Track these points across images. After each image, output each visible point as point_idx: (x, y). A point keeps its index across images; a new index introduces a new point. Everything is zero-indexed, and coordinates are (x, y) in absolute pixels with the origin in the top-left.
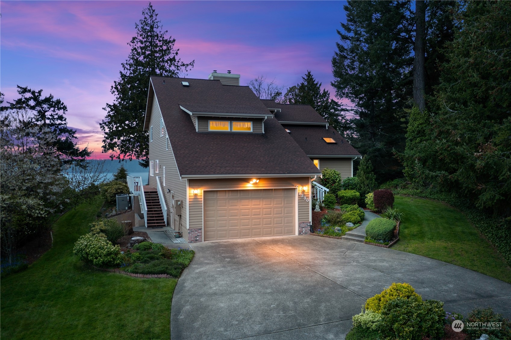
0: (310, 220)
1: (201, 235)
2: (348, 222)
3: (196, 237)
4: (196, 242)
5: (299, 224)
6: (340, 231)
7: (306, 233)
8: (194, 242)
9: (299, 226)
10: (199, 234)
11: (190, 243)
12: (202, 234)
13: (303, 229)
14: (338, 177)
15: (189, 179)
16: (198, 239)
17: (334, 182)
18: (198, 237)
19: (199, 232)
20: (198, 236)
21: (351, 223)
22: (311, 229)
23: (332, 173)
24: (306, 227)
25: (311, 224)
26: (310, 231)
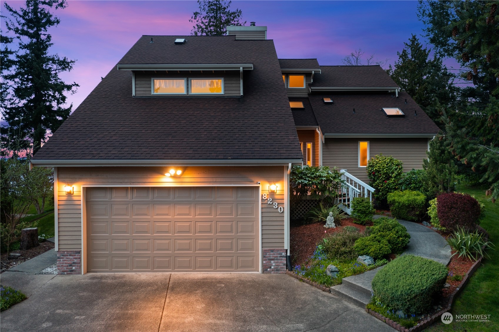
0: (287, 245)
1: (80, 263)
2: (361, 255)
3: (70, 266)
4: (72, 274)
5: (264, 252)
6: (336, 273)
7: (278, 270)
8: (68, 274)
9: (264, 257)
10: (75, 261)
11: (62, 274)
12: (81, 261)
13: (272, 262)
14: (396, 169)
15: (58, 167)
16: (74, 268)
17: (388, 178)
18: (74, 266)
19: (76, 257)
20: (74, 263)
21: (368, 257)
22: (288, 264)
23: (385, 162)
24: (277, 259)
25: (288, 254)
26: (285, 267)
